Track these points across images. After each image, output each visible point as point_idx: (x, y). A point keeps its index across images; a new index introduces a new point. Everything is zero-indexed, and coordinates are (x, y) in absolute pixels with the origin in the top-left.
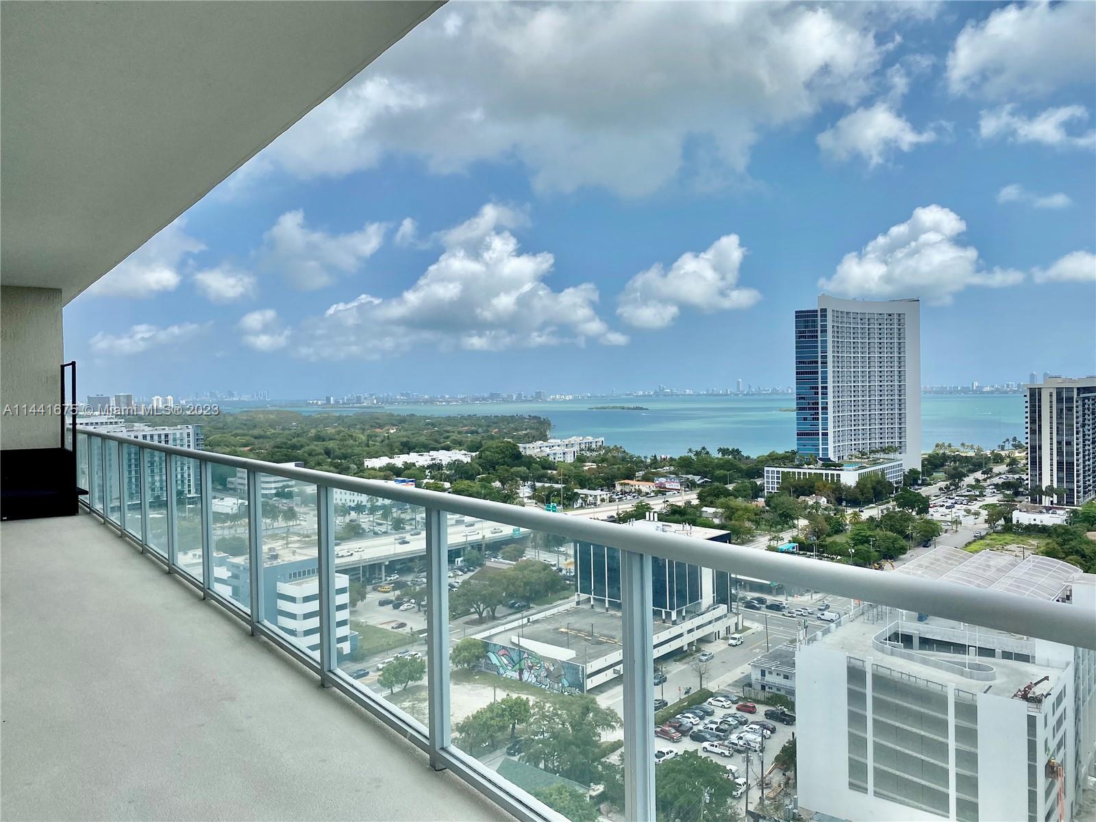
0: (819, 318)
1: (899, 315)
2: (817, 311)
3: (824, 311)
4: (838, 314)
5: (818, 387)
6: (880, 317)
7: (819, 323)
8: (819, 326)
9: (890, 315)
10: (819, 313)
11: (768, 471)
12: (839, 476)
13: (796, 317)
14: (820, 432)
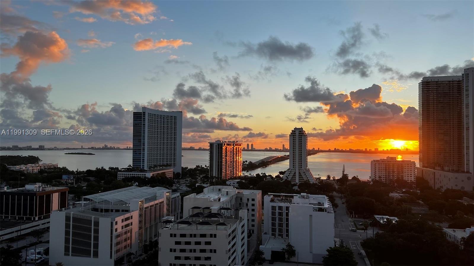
0: (142, 115)
1: (175, 117)
2: (141, 113)
3: (144, 113)
4: (150, 114)
5: (141, 142)
6: (167, 117)
7: (143, 117)
8: (142, 118)
9: (171, 116)
10: (142, 114)
11: (119, 174)
12: (145, 175)
13: (134, 114)
14: (142, 158)
